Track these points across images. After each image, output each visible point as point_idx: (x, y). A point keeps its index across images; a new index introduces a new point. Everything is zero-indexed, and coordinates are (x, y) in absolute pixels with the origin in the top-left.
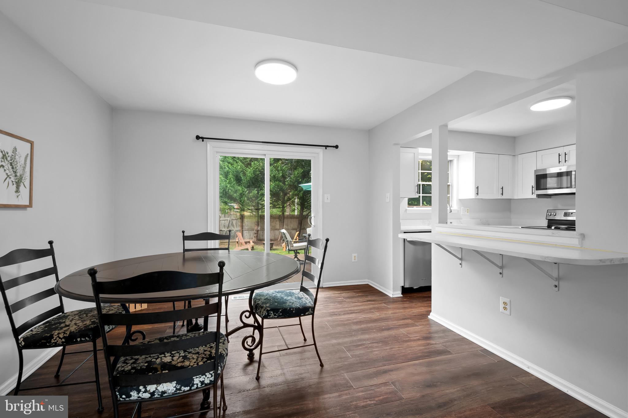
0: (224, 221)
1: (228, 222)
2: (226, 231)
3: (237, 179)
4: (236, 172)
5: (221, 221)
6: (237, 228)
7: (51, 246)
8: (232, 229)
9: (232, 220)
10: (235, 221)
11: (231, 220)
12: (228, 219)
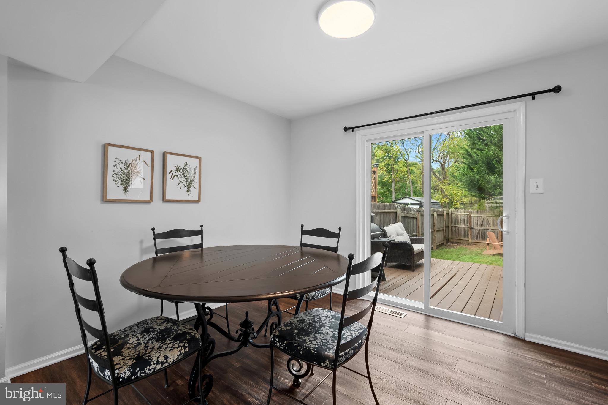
0: (476, 218)
1: (482, 219)
2: (478, 229)
3: (489, 168)
4: (487, 158)
5: (473, 218)
6: (494, 226)
7: (202, 229)
8: (488, 227)
9: (487, 217)
10: (492, 218)
11: (485, 217)
12: (482, 215)
